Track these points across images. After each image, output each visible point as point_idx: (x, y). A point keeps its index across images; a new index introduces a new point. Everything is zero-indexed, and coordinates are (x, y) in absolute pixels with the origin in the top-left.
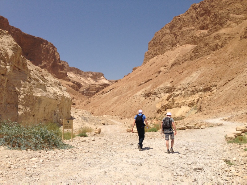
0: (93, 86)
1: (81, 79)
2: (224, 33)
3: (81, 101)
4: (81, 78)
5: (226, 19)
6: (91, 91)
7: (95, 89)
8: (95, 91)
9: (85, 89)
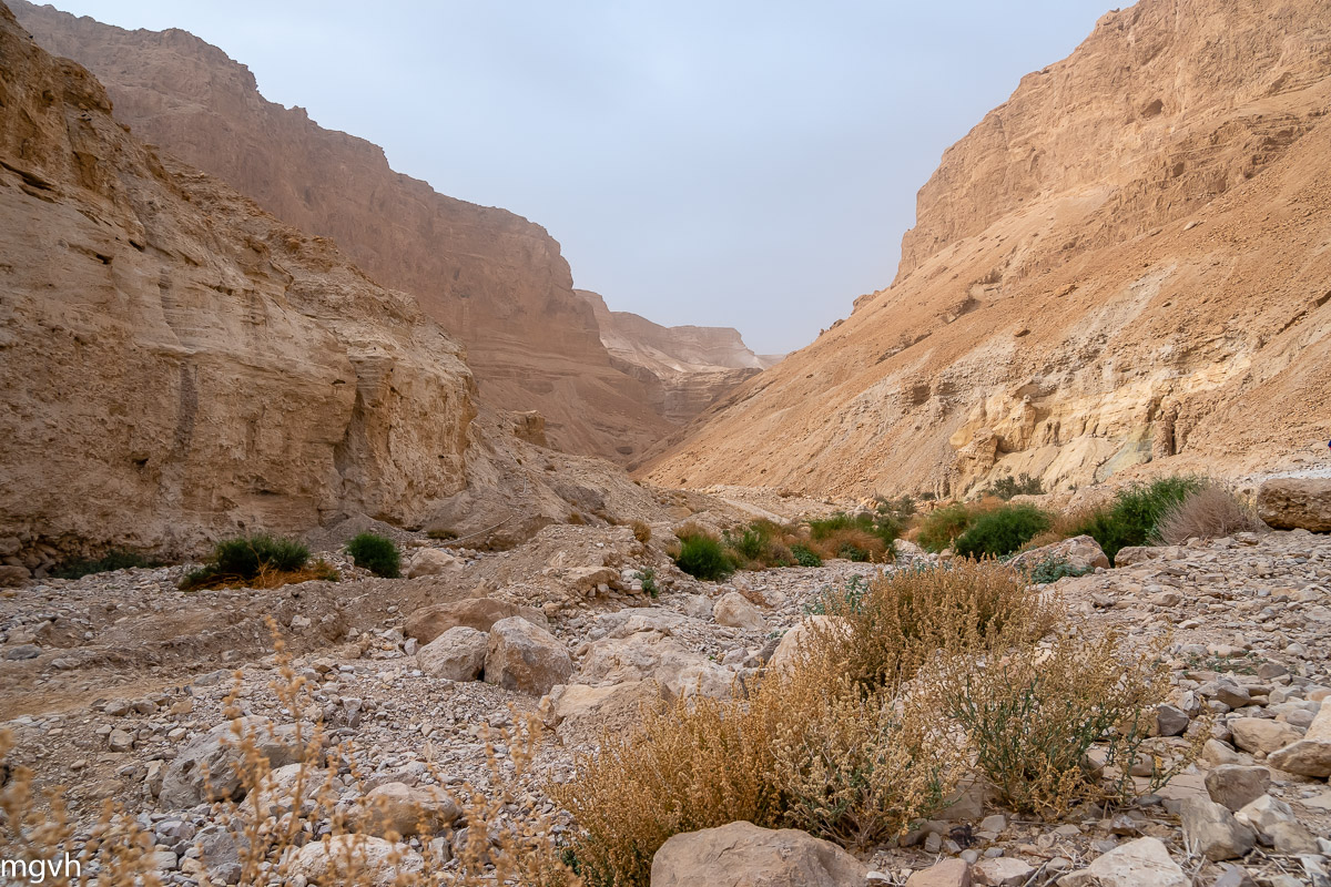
0: (699, 379)
1: (653, 354)
2: (1261, 114)
3: (653, 437)
4: (654, 351)
5: (1264, 61)
6: (692, 399)
7: (709, 390)
8: (709, 397)
9: (667, 394)
